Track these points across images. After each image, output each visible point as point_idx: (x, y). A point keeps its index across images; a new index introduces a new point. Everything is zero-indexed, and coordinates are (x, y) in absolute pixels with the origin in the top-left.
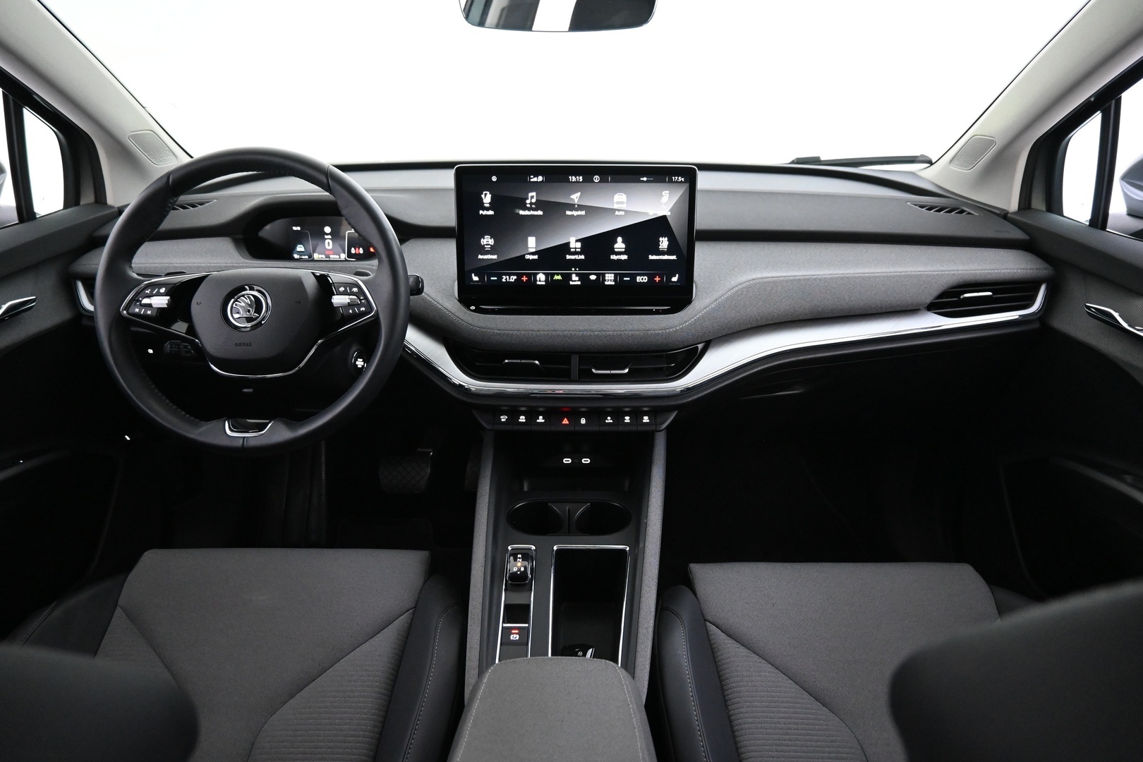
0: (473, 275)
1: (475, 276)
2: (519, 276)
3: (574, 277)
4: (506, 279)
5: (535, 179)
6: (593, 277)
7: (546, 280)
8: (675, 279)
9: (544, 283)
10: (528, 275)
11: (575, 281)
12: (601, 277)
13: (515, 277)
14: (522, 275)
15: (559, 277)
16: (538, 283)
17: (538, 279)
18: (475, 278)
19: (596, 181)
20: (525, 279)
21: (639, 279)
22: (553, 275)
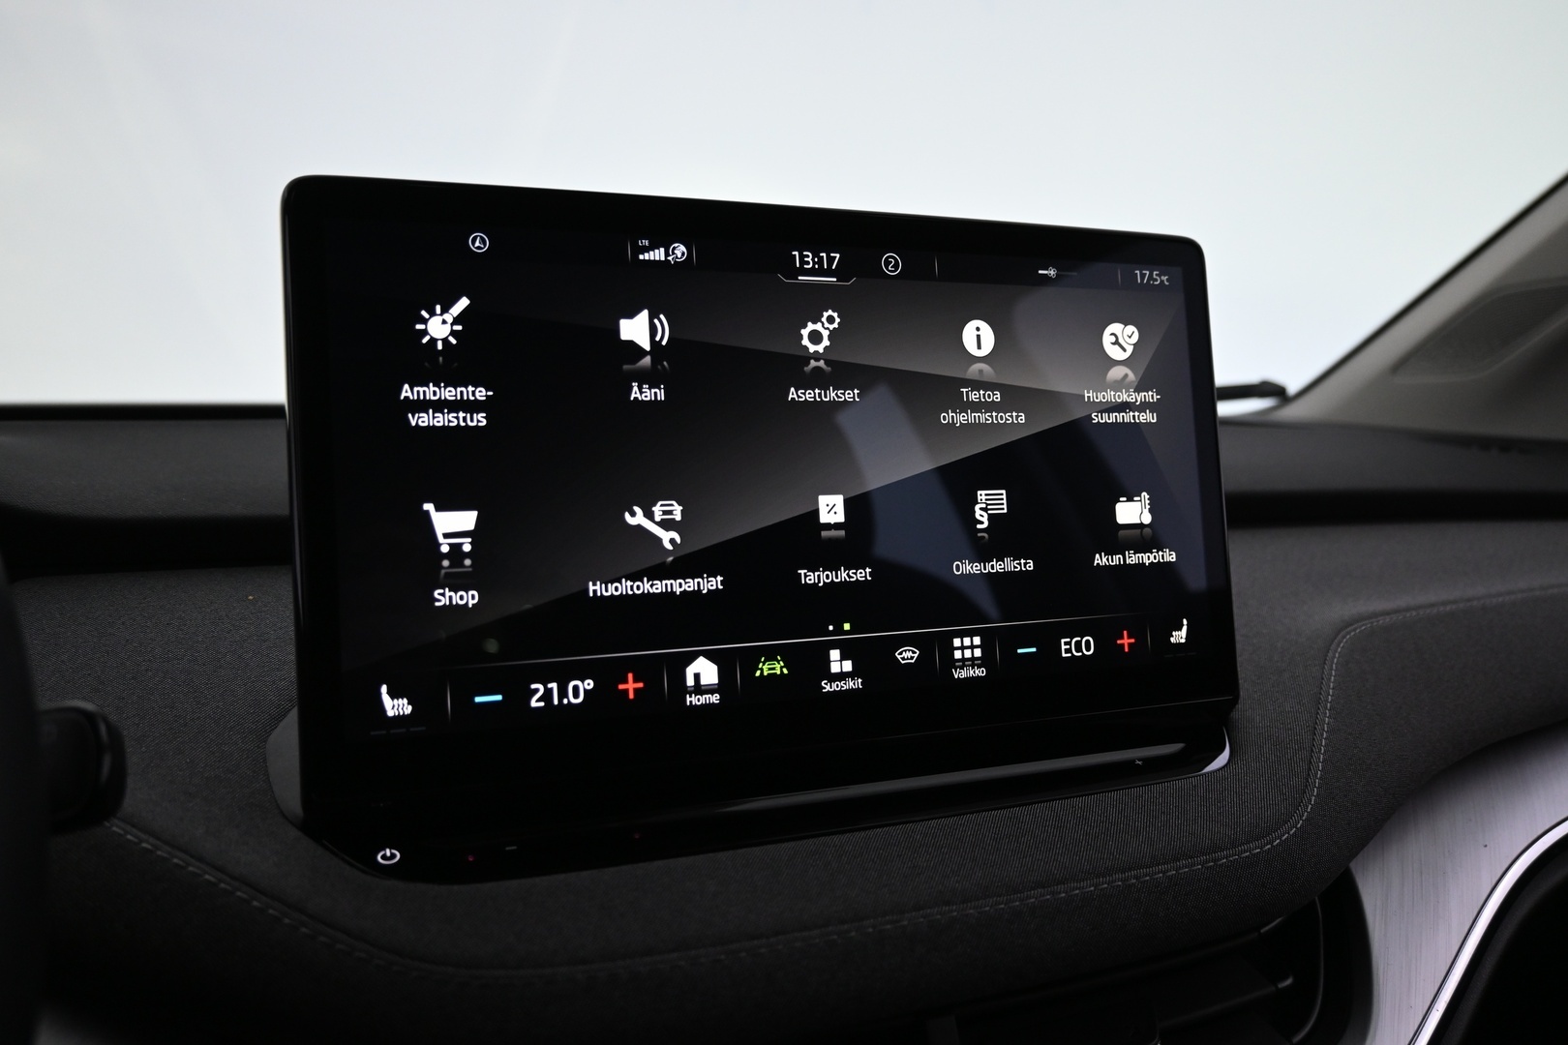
0: (384, 689)
1: (393, 695)
2: (607, 677)
3: (838, 664)
4: (548, 693)
5: (658, 255)
6: (908, 655)
7: (722, 687)
8: (1180, 636)
9: (715, 698)
10: (643, 669)
11: (842, 676)
12: (937, 651)
13: (589, 684)
14: (619, 671)
15: (778, 667)
16: (692, 700)
17: (690, 682)
18: (395, 706)
19: (890, 271)
20: (631, 686)
21: (1066, 647)
22: (752, 658)
